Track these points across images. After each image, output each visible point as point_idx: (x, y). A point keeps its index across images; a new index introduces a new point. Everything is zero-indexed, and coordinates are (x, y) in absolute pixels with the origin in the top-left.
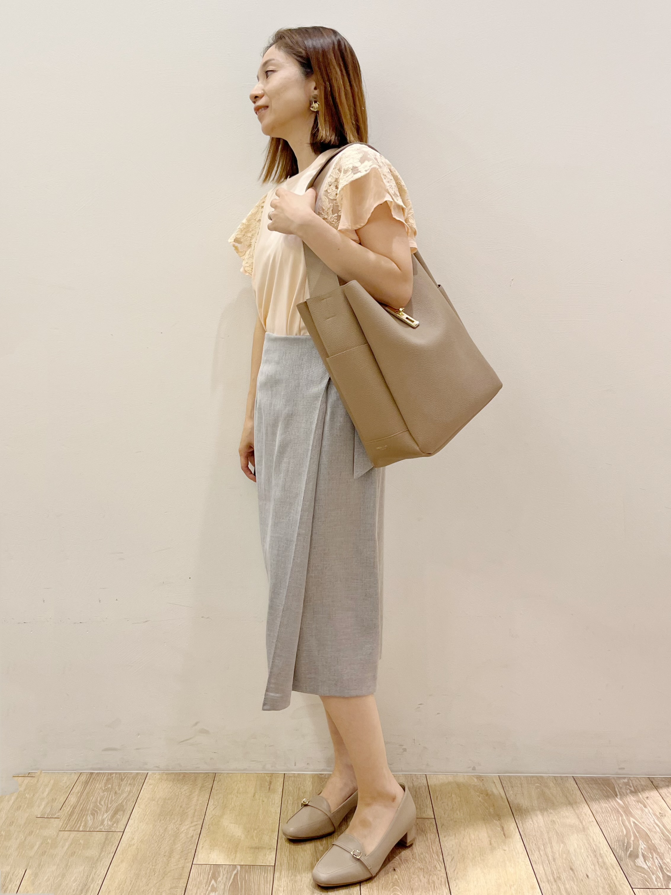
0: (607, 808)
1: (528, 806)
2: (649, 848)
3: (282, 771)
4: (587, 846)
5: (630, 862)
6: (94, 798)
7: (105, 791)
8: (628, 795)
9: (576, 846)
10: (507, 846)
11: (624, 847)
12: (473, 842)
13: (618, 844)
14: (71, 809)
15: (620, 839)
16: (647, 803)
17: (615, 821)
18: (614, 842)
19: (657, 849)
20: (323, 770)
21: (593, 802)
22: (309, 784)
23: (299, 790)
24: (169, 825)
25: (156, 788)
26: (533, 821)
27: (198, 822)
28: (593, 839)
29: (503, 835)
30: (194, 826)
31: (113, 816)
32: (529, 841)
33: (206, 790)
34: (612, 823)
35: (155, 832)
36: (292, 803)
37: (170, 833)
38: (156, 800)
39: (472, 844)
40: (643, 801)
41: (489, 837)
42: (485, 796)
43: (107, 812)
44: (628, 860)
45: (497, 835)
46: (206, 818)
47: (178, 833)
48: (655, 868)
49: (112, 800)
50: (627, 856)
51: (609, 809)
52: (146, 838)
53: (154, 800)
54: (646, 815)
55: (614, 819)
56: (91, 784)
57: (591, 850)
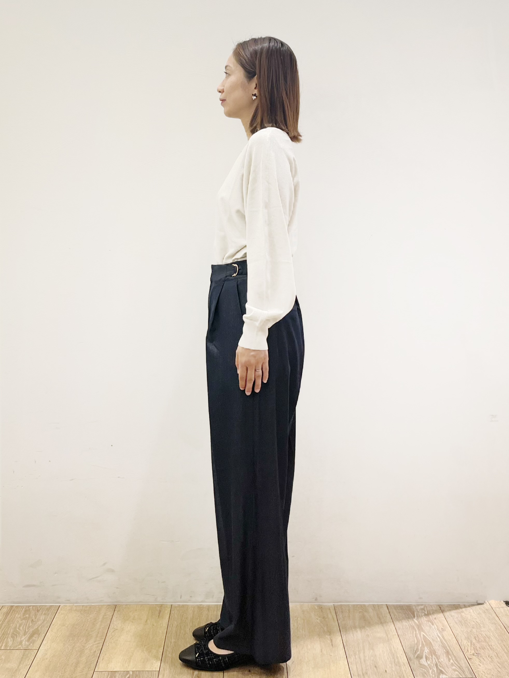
1: (352, 625)
2: (430, 652)
3: (169, 603)
4: (389, 651)
5: (416, 662)
6: (14, 624)
7: (23, 620)
8: (422, 617)
9: (381, 651)
10: (333, 652)
11: (414, 652)
12: (309, 651)
13: (410, 649)
15: (412, 647)
16: (435, 622)
17: (411, 634)
18: (408, 648)
19: (436, 652)
20: (202, 602)
21: (398, 622)
22: (190, 612)
23: (182, 616)
24: (76, 644)
25: (66, 616)
26: (353, 636)
27: (100, 641)
28: (394, 647)
29: (331, 646)
30: (97, 644)
31: (30, 638)
32: (349, 649)
33: (108, 617)
34: (408, 636)
35: (64, 649)
36: (176, 626)
37: (77, 649)
38: (66, 626)
40: (432, 621)
41: (321, 647)
42: (322, 619)
43: (24, 635)
44: (415, 660)
45: (327, 646)
46: (107, 638)
47: (84, 649)
48: (432, 665)
49: (29, 626)
50: (414, 657)
51: (408, 626)
52: (57, 653)
53: (64, 626)
54: (432, 630)
55: (410, 632)
56: (12, 614)
57: (391, 654)
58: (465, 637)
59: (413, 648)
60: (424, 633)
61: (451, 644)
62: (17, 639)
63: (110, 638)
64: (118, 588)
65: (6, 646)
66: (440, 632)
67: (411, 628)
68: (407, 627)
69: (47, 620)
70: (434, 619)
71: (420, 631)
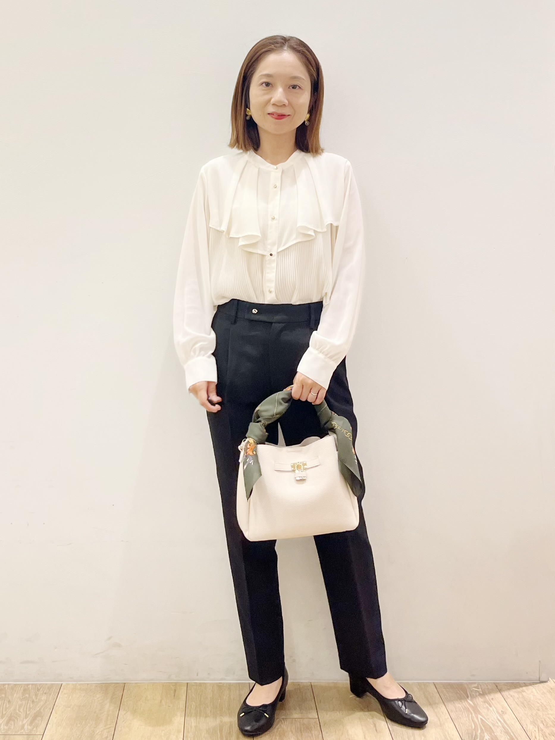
58: (531, 721)
59: (470, 734)
61: (515, 729)
62: (18, 723)
64: (125, 664)
66: (500, 716)
67: (465, 711)
68: (461, 710)
69: (50, 700)
70: (492, 700)
71: (476, 714)
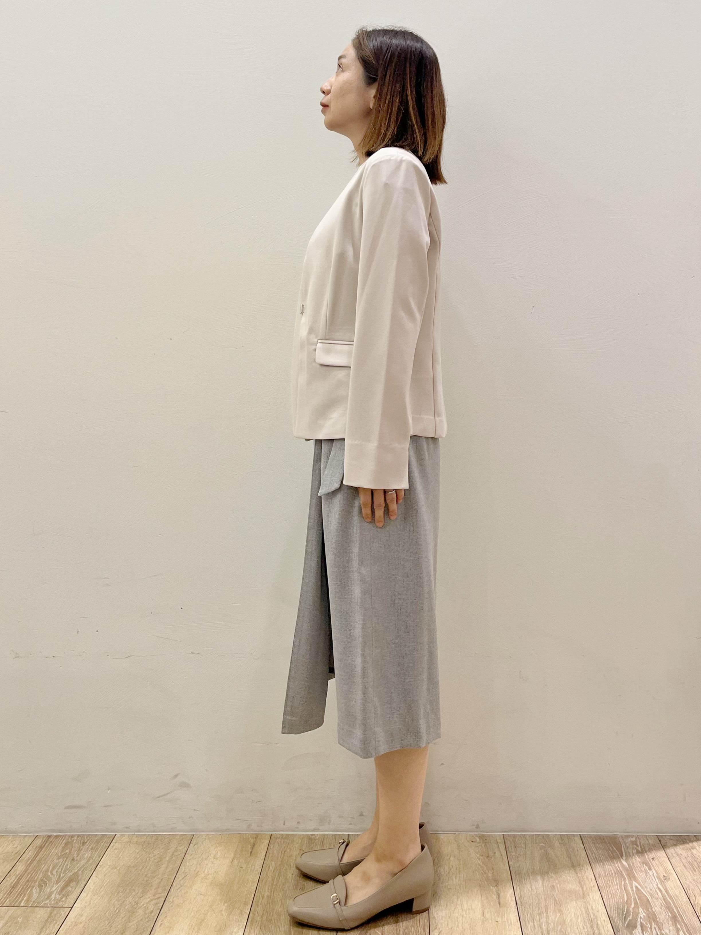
0: (611, 871)
1: (529, 870)
2: (649, 917)
3: (268, 833)
4: (585, 915)
6: (46, 867)
8: (634, 856)
9: (573, 915)
10: (500, 916)
11: (623, 916)
12: (464, 913)
13: (617, 912)
14: (15, 881)
15: (620, 907)
16: (653, 865)
17: (617, 885)
18: (613, 909)
19: (657, 917)
20: (314, 830)
21: (597, 865)
22: (296, 847)
23: (284, 853)
24: (127, 899)
25: (121, 853)
26: (531, 887)
27: (162, 894)
28: (592, 906)
29: (498, 903)
31: (63, 889)
32: (525, 910)
33: (179, 855)
34: (613, 888)
35: (109, 907)
36: (273, 870)
37: (127, 908)
38: (119, 868)
39: (463, 916)
40: (647, 863)
41: (483, 906)
42: (485, 858)
43: (57, 883)
44: (626, 930)
45: (492, 904)
46: (172, 889)
47: (137, 907)
49: (67, 869)
50: (624, 927)
51: (613, 872)
52: (97, 914)
53: (116, 868)
54: (649, 878)
55: (617, 883)
56: (46, 849)
57: (588, 919)
58: (700, 891)
59: (621, 910)
60: (637, 883)
61: (680, 902)
62: (45, 890)
63: (177, 888)
64: (196, 810)
65: (27, 903)
66: (661, 882)
67: (617, 875)
68: (612, 874)
69: (94, 858)
70: (652, 860)
71: (631, 880)
